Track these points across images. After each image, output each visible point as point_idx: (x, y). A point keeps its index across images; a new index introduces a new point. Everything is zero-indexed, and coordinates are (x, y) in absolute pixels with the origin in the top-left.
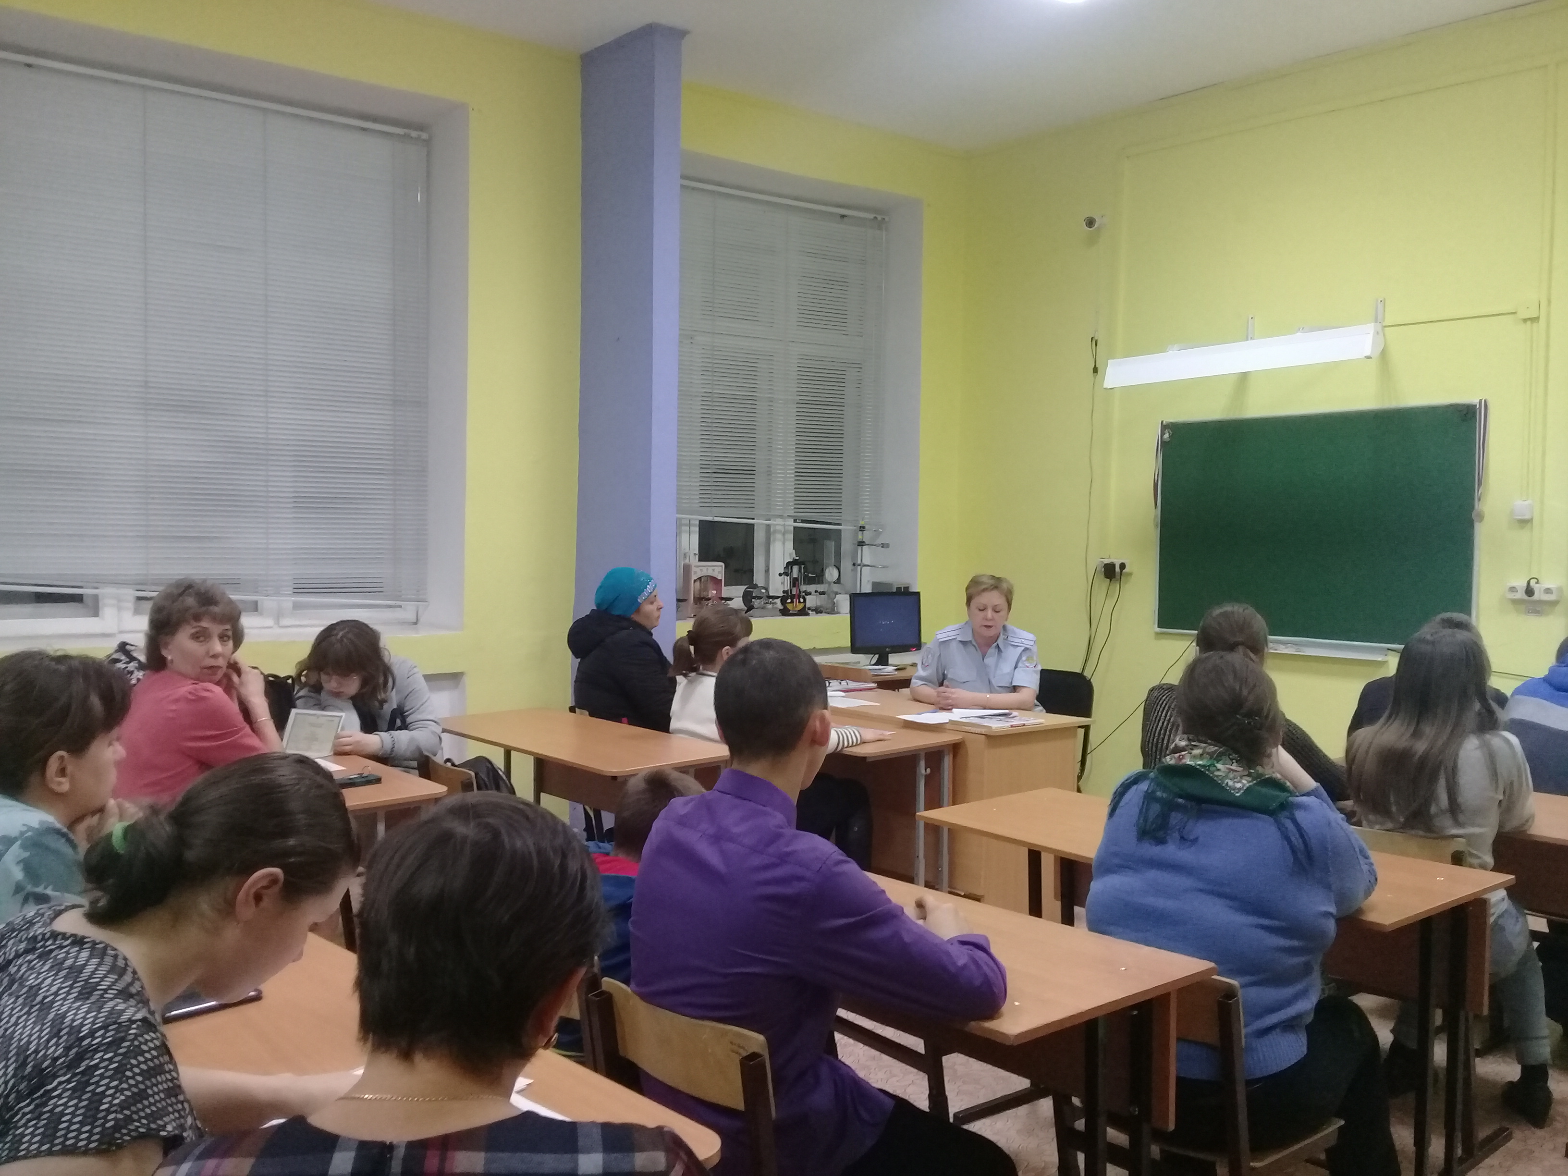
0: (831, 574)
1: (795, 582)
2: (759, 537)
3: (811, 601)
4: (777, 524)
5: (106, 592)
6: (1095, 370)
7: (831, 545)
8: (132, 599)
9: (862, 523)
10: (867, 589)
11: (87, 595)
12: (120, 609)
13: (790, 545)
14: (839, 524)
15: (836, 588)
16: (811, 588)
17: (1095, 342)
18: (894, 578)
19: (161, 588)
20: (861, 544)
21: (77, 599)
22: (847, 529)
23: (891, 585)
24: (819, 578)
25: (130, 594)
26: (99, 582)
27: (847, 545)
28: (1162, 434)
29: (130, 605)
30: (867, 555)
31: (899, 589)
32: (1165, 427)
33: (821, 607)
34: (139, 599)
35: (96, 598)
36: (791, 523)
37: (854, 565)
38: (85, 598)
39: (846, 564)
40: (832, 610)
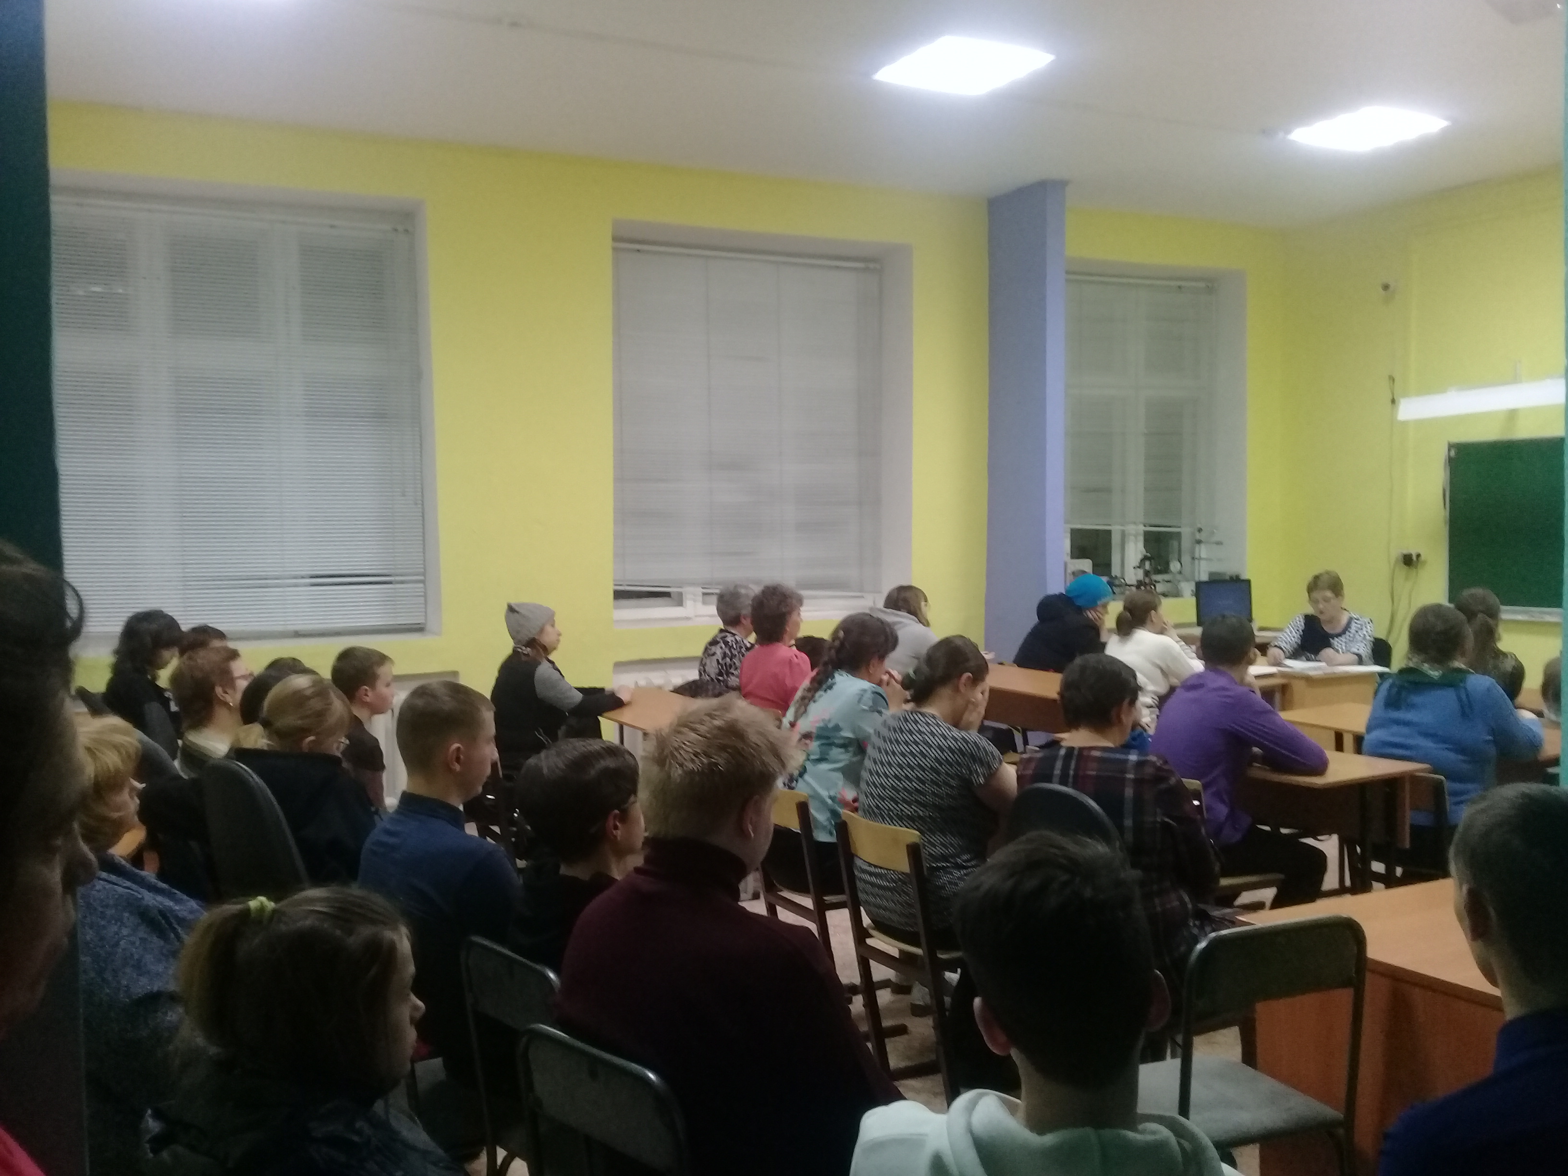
0: (1174, 566)
1: (1147, 574)
2: (1116, 539)
3: (1160, 588)
4: (1131, 529)
5: (687, 591)
6: (1393, 401)
7: (1175, 544)
8: (701, 594)
9: (1199, 526)
10: (1204, 577)
11: (674, 592)
12: (695, 601)
13: (1141, 545)
14: (1180, 527)
15: (1179, 577)
16: (1158, 577)
17: (1392, 379)
18: (1228, 568)
19: (721, 587)
20: (1199, 542)
21: (667, 595)
22: (1186, 531)
23: (1225, 574)
24: (1166, 570)
25: (700, 590)
26: (681, 584)
27: (1186, 543)
28: (1449, 450)
29: (700, 598)
30: (1203, 551)
31: (1231, 578)
32: (1451, 446)
33: (1169, 592)
34: (704, 594)
35: (680, 595)
36: (1142, 528)
37: (1193, 558)
38: (672, 595)
39: (1186, 558)
40: (1177, 594)
